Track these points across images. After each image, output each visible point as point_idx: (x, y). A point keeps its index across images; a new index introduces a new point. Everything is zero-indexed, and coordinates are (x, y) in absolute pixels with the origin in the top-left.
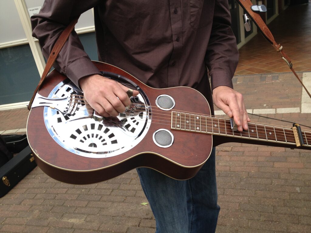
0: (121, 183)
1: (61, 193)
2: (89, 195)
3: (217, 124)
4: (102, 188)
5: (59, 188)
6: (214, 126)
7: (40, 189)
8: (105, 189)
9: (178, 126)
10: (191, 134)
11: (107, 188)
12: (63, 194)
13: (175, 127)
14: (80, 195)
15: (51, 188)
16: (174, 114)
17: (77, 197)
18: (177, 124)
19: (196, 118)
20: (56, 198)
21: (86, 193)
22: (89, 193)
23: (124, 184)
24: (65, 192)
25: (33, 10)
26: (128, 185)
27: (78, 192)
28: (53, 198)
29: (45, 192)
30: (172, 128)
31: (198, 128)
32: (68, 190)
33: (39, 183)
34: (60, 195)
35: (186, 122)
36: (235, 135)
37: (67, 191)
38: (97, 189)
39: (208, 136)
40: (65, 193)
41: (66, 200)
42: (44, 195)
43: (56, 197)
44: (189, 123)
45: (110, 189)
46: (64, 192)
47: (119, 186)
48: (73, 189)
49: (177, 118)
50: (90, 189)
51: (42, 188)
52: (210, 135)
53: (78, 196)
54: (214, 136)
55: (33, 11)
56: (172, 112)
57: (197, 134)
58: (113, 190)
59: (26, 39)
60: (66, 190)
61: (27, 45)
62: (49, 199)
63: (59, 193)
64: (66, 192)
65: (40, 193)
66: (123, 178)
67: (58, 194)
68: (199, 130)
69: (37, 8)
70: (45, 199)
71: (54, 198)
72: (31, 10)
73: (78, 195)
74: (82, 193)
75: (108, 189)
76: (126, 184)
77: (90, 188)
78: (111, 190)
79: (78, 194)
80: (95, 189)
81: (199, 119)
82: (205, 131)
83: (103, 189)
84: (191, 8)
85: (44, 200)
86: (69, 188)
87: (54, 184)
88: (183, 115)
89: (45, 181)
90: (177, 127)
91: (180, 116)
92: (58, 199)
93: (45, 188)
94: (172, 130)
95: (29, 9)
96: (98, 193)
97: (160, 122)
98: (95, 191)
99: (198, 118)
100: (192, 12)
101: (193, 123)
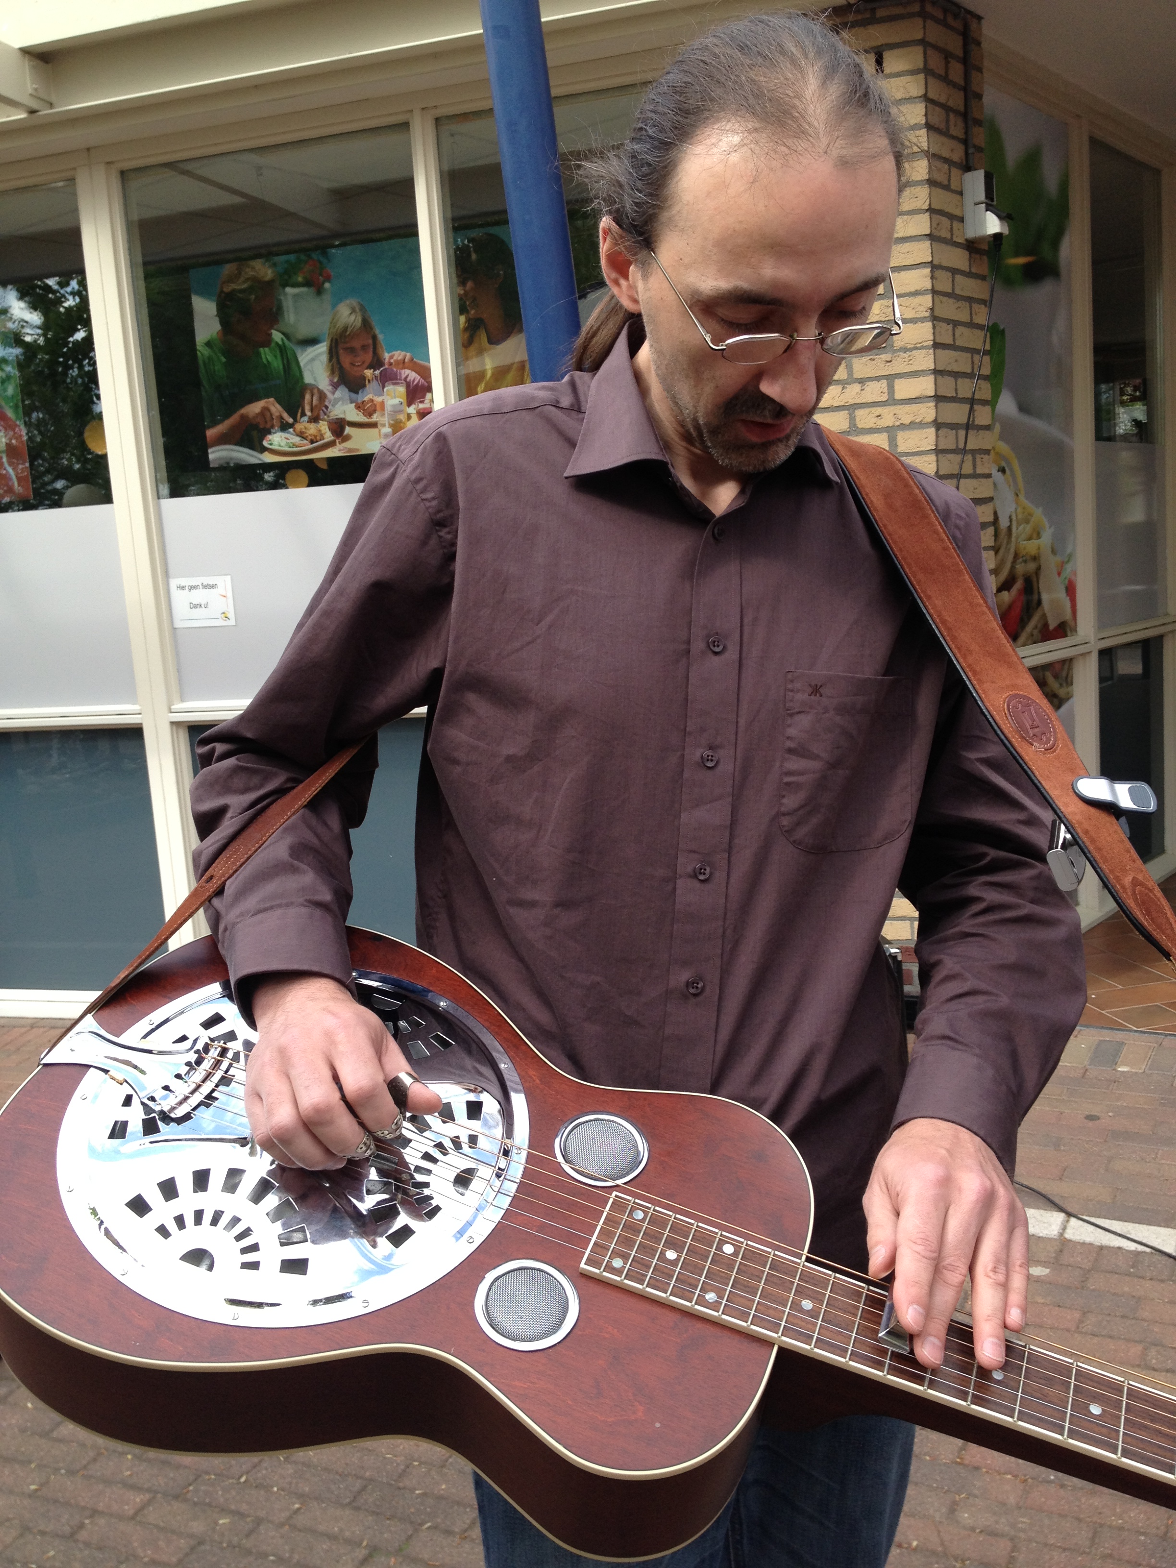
0: (422, 1524)
1: (111, 1515)
2: (249, 1552)
3: (817, 1298)
4: (322, 1528)
5: (108, 1482)
6: (796, 1306)
7: (17, 1466)
8: (332, 1538)
9: (617, 1263)
10: (672, 1318)
11: (347, 1534)
12: (121, 1518)
13: (597, 1264)
14: (201, 1543)
15: (71, 1473)
16: (618, 1206)
17: (187, 1555)
18: (616, 1254)
19: (719, 1248)
20: (83, 1535)
21: (235, 1540)
22: (247, 1543)
23: (435, 1527)
24: (131, 1512)
25: (192, 588)
26: (457, 1539)
27: (198, 1527)
28: (67, 1529)
29: (36, 1490)
30: (583, 1265)
31: (711, 1296)
32: (149, 1502)
33: (23, 1431)
34: (102, 1521)
35: (663, 1253)
36: (893, 1370)
37: (142, 1508)
38: (294, 1528)
39: (755, 1349)
40: (133, 1518)
41: (127, 1559)
42: (26, 1502)
43: (82, 1526)
44: (674, 1263)
45: (359, 1544)
46: (129, 1510)
47: (410, 1537)
48: (176, 1505)
49: (629, 1227)
50: (259, 1521)
51: (30, 1462)
52: (768, 1344)
53: (192, 1549)
54: (785, 1354)
55: (193, 591)
56: (614, 1193)
57: (699, 1325)
58: (374, 1551)
59: (136, 708)
60: (139, 1499)
61: (135, 733)
62: (43, 1533)
63: (101, 1506)
64: (136, 1514)
65: (11, 1492)
66: (440, 1498)
67: (94, 1513)
68: (715, 1306)
69: (211, 583)
70: (26, 1529)
71: (72, 1535)
72: (182, 588)
73: (192, 1542)
74: (216, 1537)
75: (348, 1542)
76: (448, 1532)
77: (262, 1514)
78: (361, 1553)
79: (192, 1536)
80: (282, 1525)
81: (736, 1254)
82: (744, 1316)
83: (323, 1534)
84: (787, 756)
85: (21, 1535)
86: (156, 1492)
87: (92, 1454)
88: (657, 1221)
89: (52, 1430)
90: (610, 1268)
91: (643, 1220)
92: (87, 1544)
93: (39, 1466)
94: (582, 1280)
95: (174, 583)
96: (292, 1551)
97: (542, 1228)
98: (282, 1537)
99: (728, 1249)
100: (789, 773)
101: (696, 1266)
